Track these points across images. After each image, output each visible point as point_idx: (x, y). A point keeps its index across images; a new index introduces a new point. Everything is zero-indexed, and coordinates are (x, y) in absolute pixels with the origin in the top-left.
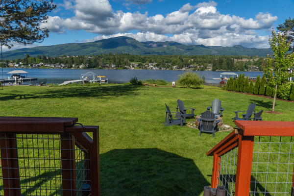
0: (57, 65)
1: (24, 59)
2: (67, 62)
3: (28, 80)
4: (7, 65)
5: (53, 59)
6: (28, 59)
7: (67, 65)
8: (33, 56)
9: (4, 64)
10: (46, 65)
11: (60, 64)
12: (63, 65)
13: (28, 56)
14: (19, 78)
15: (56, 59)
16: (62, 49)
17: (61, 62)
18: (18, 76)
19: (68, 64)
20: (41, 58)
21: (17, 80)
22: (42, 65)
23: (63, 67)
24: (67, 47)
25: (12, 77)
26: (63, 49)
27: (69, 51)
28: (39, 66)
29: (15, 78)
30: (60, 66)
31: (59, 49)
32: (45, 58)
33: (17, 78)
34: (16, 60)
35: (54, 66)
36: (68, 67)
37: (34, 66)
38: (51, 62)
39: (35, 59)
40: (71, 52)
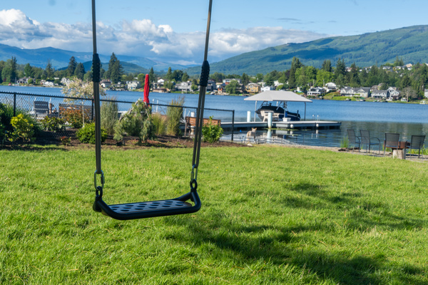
0: (377, 91)
1: (287, 74)
2: (407, 83)
3: (311, 128)
4: (243, 87)
5: (365, 75)
6: (297, 72)
7: (408, 91)
8: (310, 64)
9: (237, 85)
10: (343, 91)
11: (384, 88)
12: (394, 92)
13: (298, 65)
14: (281, 117)
15: (374, 71)
16: (391, 43)
17: (389, 82)
18: (279, 110)
19: (409, 89)
20: (330, 70)
21: (274, 126)
22: (333, 90)
23: (395, 98)
24: (408, 36)
25: (258, 112)
26: (395, 44)
27: (411, 49)
28: (323, 93)
29: (268, 116)
30: (384, 95)
31: (382, 45)
32: (342, 69)
33: (274, 120)
34: (265, 76)
35: (365, 95)
36: (411, 99)
37: (310, 93)
38: (359, 82)
39: (315, 72)
40: (419, 54)
